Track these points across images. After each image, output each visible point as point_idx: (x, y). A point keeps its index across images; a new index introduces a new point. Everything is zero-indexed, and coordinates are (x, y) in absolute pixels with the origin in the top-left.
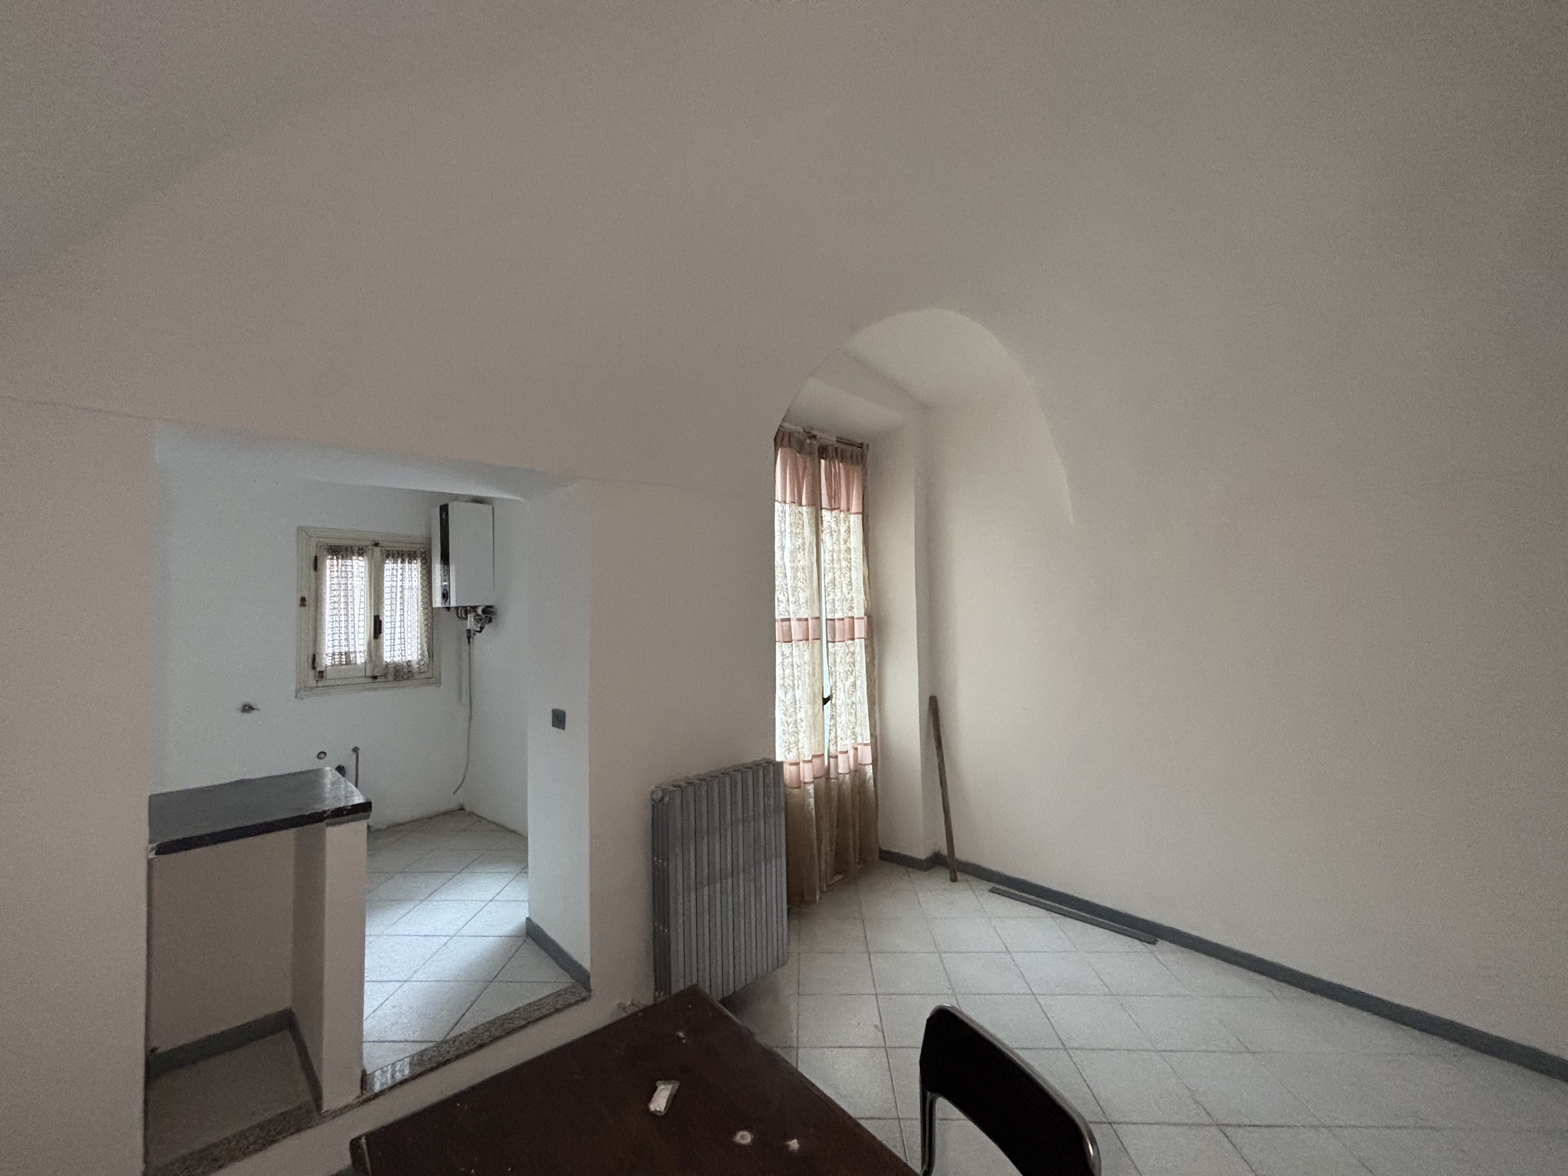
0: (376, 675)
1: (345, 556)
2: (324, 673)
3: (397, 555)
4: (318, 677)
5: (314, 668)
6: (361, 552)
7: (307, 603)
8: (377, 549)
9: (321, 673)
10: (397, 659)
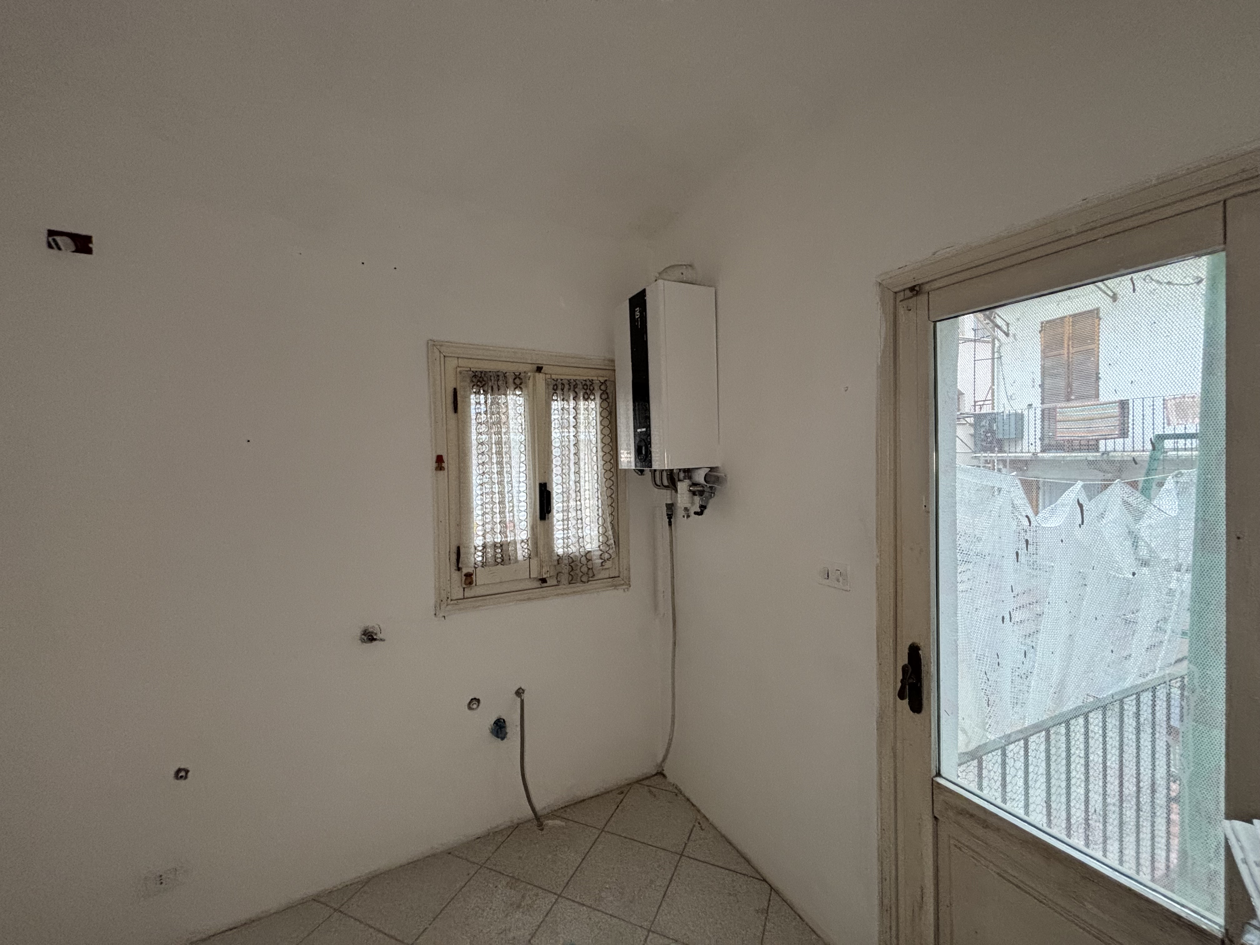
0: (545, 576)
1: (495, 387)
2: (474, 577)
3: (567, 387)
4: (465, 584)
5: (459, 569)
6: (518, 381)
7: (445, 465)
8: (540, 377)
9: (469, 575)
10: (573, 549)
